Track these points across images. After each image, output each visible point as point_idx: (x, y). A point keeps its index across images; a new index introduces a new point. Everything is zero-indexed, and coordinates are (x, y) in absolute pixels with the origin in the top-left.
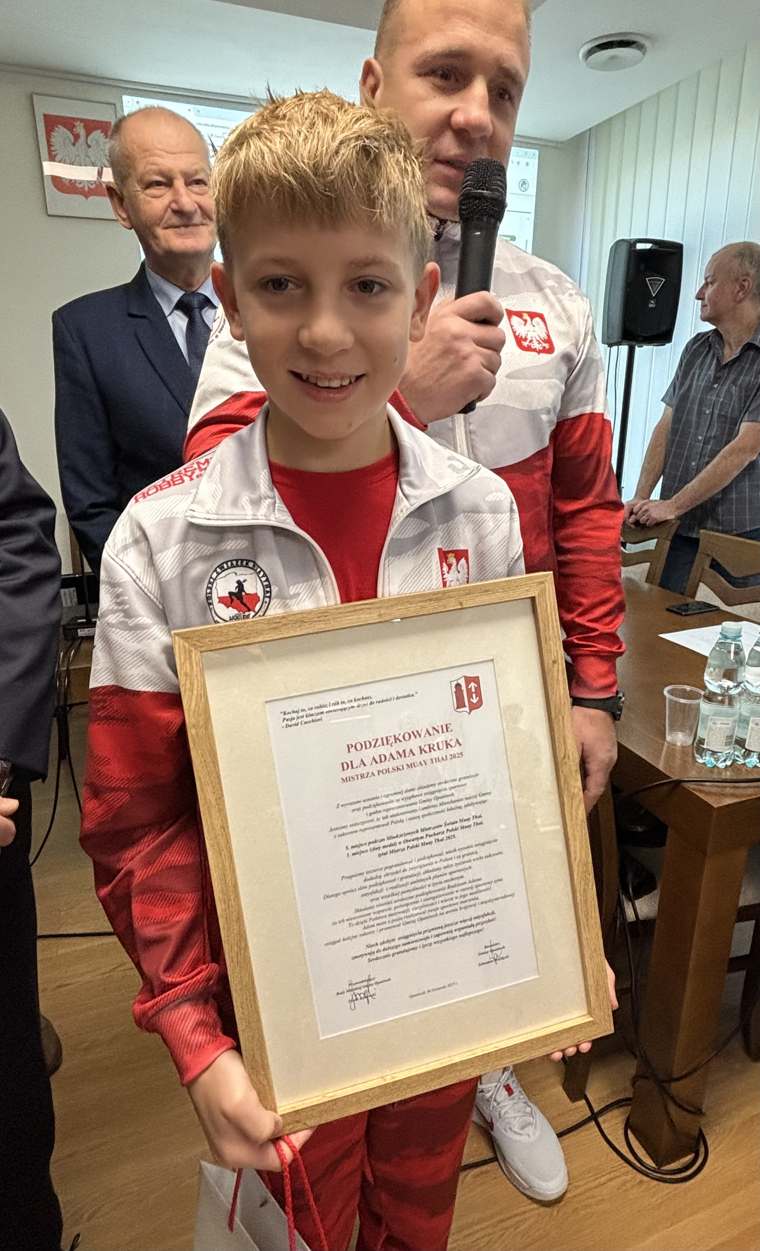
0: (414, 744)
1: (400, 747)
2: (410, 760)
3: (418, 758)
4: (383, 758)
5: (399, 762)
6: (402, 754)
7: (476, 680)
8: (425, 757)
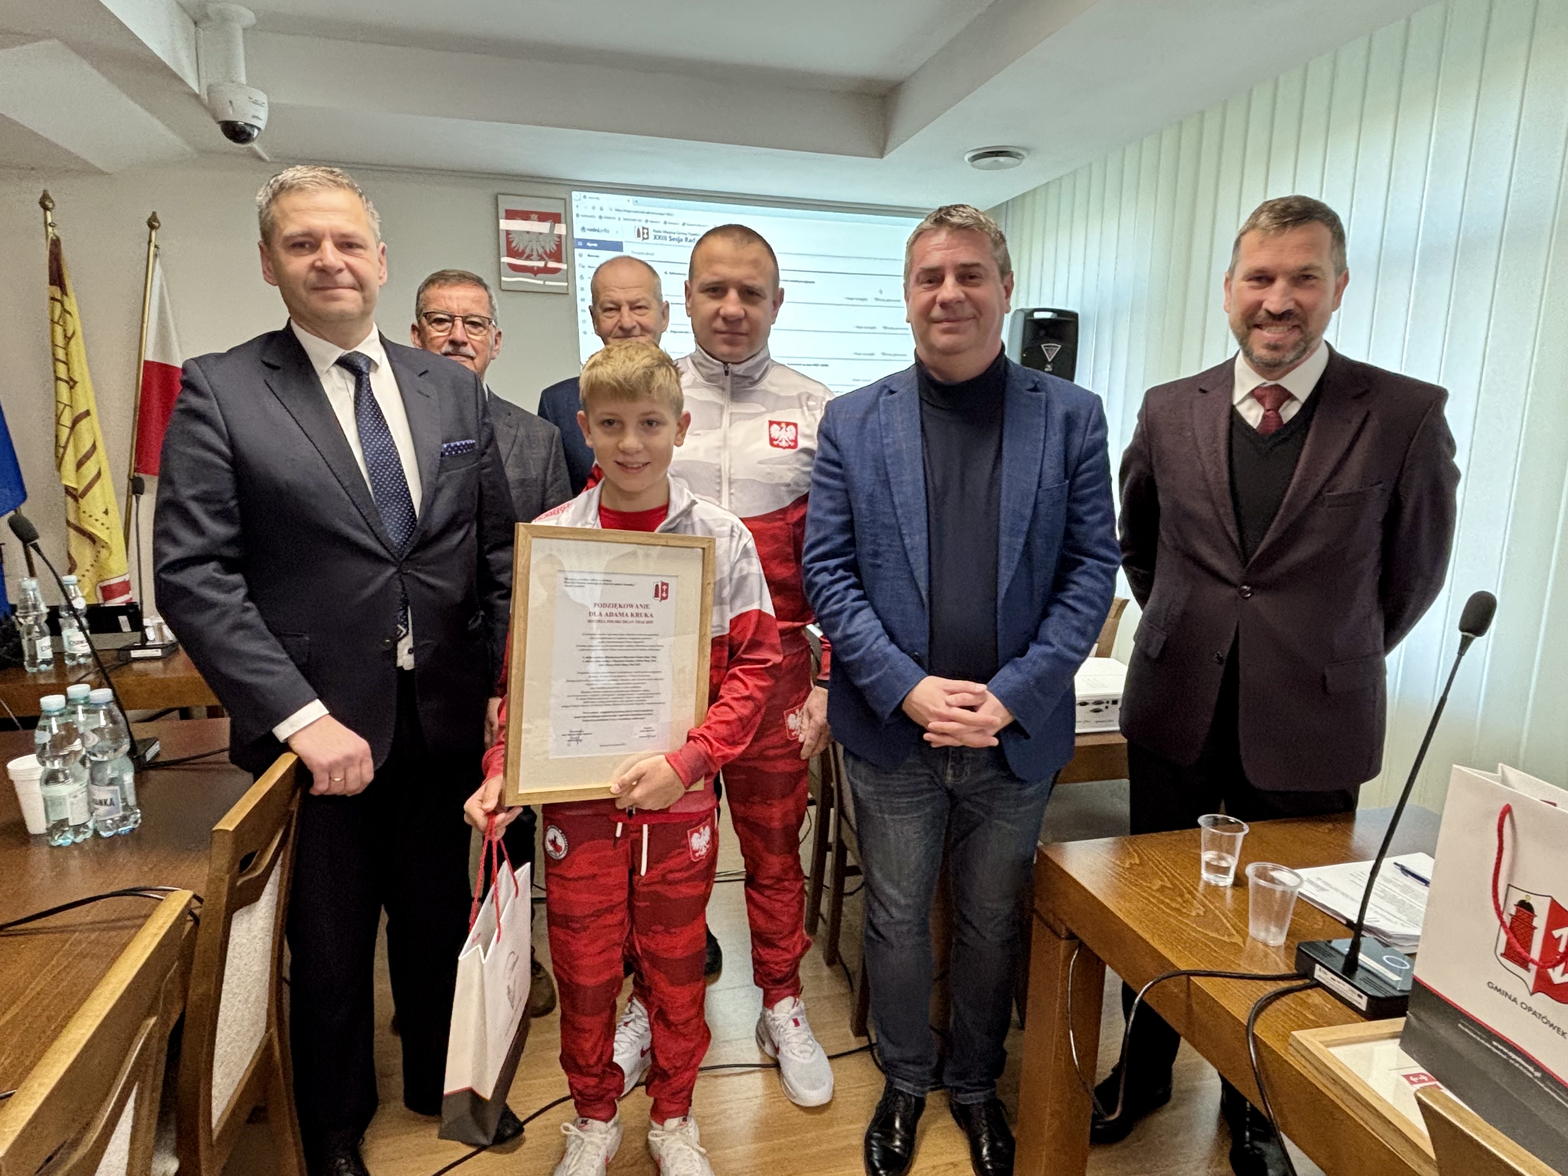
0: (629, 611)
1: (621, 610)
2: (625, 618)
3: (630, 619)
4: (611, 614)
5: (619, 618)
6: (622, 615)
7: (667, 585)
8: (634, 619)
